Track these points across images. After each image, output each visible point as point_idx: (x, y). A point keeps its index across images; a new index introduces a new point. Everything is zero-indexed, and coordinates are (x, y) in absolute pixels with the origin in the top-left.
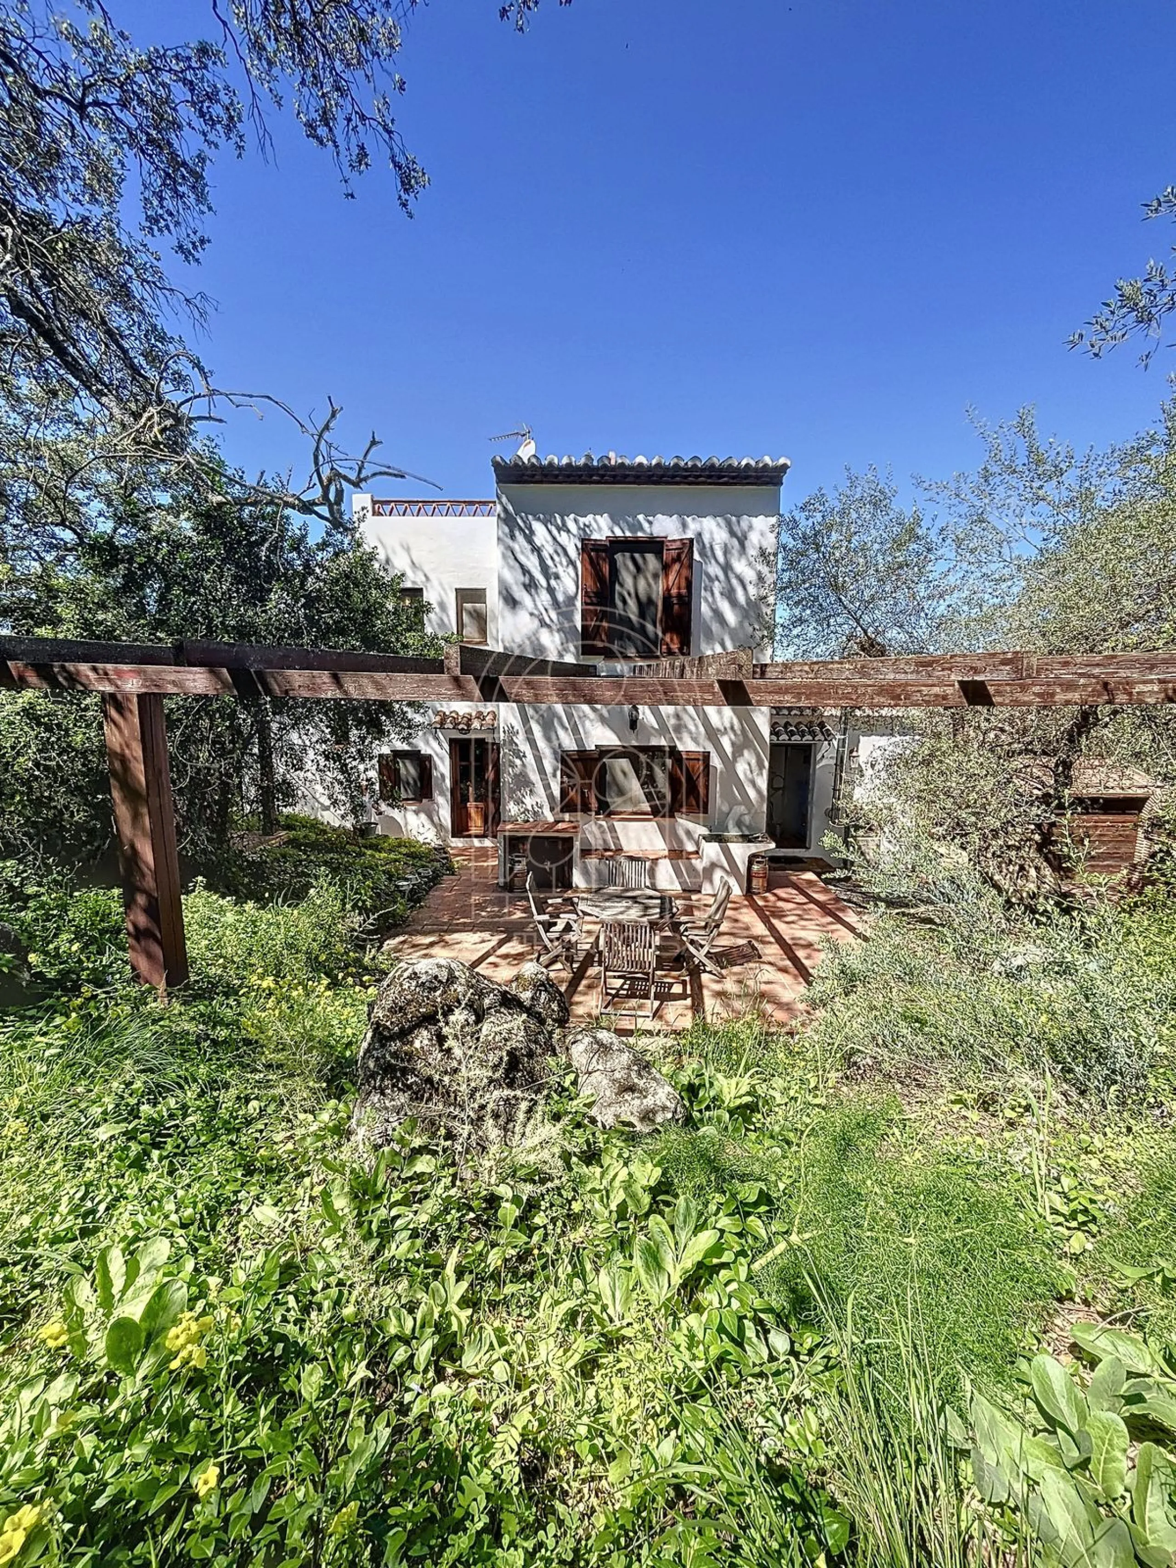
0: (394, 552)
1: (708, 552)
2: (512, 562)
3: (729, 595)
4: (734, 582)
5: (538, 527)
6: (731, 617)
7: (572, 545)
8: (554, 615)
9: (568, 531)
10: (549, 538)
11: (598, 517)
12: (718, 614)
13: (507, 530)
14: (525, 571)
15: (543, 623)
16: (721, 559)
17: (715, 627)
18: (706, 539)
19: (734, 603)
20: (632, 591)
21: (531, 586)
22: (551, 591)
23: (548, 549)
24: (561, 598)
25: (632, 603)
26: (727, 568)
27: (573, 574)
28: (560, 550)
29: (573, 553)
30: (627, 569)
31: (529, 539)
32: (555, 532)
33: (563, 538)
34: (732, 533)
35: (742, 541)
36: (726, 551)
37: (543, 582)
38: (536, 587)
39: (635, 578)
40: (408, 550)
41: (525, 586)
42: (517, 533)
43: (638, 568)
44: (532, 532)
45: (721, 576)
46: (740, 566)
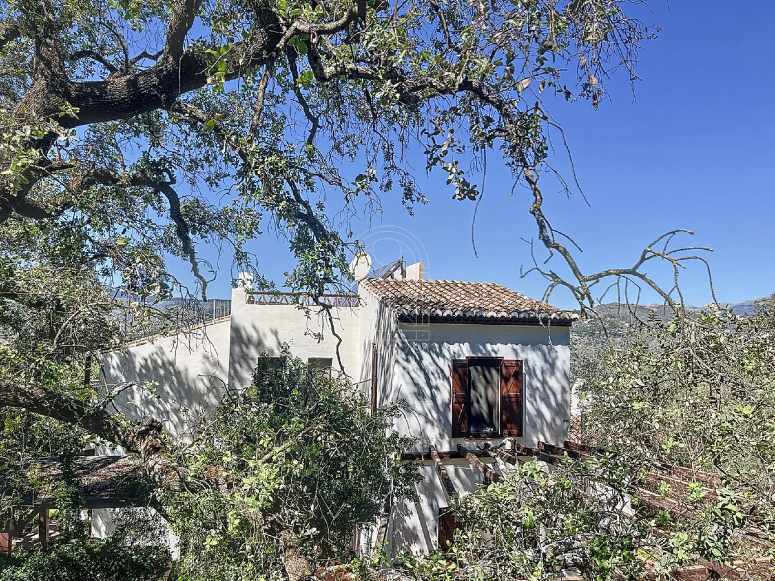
0: (265, 335)
1: (532, 373)
2: (407, 377)
3: (545, 400)
4: (549, 392)
5: (424, 354)
6: (547, 414)
7: (446, 366)
8: (435, 415)
9: (444, 357)
10: (431, 361)
11: (461, 345)
12: (539, 413)
13: (404, 356)
14: (416, 385)
15: (427, 420)
16: (541, 378)
17: (538, 422)
18: (531, 364)
19: (549, 405)
20: (483, 394)
21: (419, 395)
22: (433, 398)
23: (432, 368)
24: (439, 402)
25: (483, 402)
26: (544, 383)
27: (448, 387)
28: (439, 371)
29: (447, 372)
30: (481, 382)
31: (419, 362)
32: (434, 356)
33: (440, 361)
34: (546, 361)
35: (553, 366)
36: (543, 372)
37: (427, 391)
38: (424, 396)
39: (486, 389)
40: (276, 333)
41: (415, 394)
42: (411, 358)
43: (487, 382)
44: (421, 358)
45: (541, 388)
46: (552, 382)
